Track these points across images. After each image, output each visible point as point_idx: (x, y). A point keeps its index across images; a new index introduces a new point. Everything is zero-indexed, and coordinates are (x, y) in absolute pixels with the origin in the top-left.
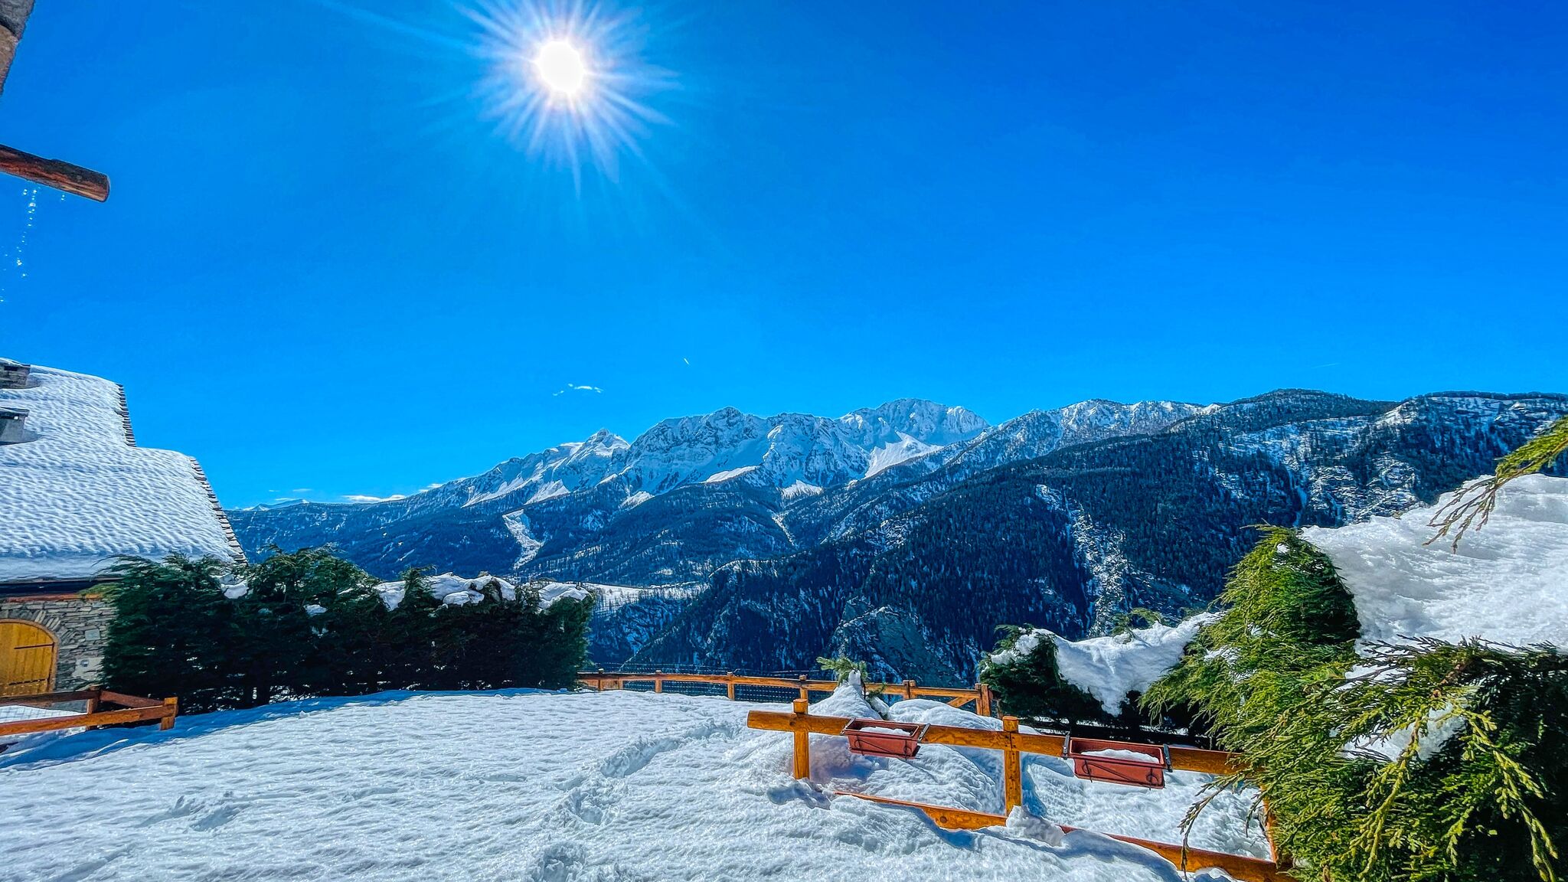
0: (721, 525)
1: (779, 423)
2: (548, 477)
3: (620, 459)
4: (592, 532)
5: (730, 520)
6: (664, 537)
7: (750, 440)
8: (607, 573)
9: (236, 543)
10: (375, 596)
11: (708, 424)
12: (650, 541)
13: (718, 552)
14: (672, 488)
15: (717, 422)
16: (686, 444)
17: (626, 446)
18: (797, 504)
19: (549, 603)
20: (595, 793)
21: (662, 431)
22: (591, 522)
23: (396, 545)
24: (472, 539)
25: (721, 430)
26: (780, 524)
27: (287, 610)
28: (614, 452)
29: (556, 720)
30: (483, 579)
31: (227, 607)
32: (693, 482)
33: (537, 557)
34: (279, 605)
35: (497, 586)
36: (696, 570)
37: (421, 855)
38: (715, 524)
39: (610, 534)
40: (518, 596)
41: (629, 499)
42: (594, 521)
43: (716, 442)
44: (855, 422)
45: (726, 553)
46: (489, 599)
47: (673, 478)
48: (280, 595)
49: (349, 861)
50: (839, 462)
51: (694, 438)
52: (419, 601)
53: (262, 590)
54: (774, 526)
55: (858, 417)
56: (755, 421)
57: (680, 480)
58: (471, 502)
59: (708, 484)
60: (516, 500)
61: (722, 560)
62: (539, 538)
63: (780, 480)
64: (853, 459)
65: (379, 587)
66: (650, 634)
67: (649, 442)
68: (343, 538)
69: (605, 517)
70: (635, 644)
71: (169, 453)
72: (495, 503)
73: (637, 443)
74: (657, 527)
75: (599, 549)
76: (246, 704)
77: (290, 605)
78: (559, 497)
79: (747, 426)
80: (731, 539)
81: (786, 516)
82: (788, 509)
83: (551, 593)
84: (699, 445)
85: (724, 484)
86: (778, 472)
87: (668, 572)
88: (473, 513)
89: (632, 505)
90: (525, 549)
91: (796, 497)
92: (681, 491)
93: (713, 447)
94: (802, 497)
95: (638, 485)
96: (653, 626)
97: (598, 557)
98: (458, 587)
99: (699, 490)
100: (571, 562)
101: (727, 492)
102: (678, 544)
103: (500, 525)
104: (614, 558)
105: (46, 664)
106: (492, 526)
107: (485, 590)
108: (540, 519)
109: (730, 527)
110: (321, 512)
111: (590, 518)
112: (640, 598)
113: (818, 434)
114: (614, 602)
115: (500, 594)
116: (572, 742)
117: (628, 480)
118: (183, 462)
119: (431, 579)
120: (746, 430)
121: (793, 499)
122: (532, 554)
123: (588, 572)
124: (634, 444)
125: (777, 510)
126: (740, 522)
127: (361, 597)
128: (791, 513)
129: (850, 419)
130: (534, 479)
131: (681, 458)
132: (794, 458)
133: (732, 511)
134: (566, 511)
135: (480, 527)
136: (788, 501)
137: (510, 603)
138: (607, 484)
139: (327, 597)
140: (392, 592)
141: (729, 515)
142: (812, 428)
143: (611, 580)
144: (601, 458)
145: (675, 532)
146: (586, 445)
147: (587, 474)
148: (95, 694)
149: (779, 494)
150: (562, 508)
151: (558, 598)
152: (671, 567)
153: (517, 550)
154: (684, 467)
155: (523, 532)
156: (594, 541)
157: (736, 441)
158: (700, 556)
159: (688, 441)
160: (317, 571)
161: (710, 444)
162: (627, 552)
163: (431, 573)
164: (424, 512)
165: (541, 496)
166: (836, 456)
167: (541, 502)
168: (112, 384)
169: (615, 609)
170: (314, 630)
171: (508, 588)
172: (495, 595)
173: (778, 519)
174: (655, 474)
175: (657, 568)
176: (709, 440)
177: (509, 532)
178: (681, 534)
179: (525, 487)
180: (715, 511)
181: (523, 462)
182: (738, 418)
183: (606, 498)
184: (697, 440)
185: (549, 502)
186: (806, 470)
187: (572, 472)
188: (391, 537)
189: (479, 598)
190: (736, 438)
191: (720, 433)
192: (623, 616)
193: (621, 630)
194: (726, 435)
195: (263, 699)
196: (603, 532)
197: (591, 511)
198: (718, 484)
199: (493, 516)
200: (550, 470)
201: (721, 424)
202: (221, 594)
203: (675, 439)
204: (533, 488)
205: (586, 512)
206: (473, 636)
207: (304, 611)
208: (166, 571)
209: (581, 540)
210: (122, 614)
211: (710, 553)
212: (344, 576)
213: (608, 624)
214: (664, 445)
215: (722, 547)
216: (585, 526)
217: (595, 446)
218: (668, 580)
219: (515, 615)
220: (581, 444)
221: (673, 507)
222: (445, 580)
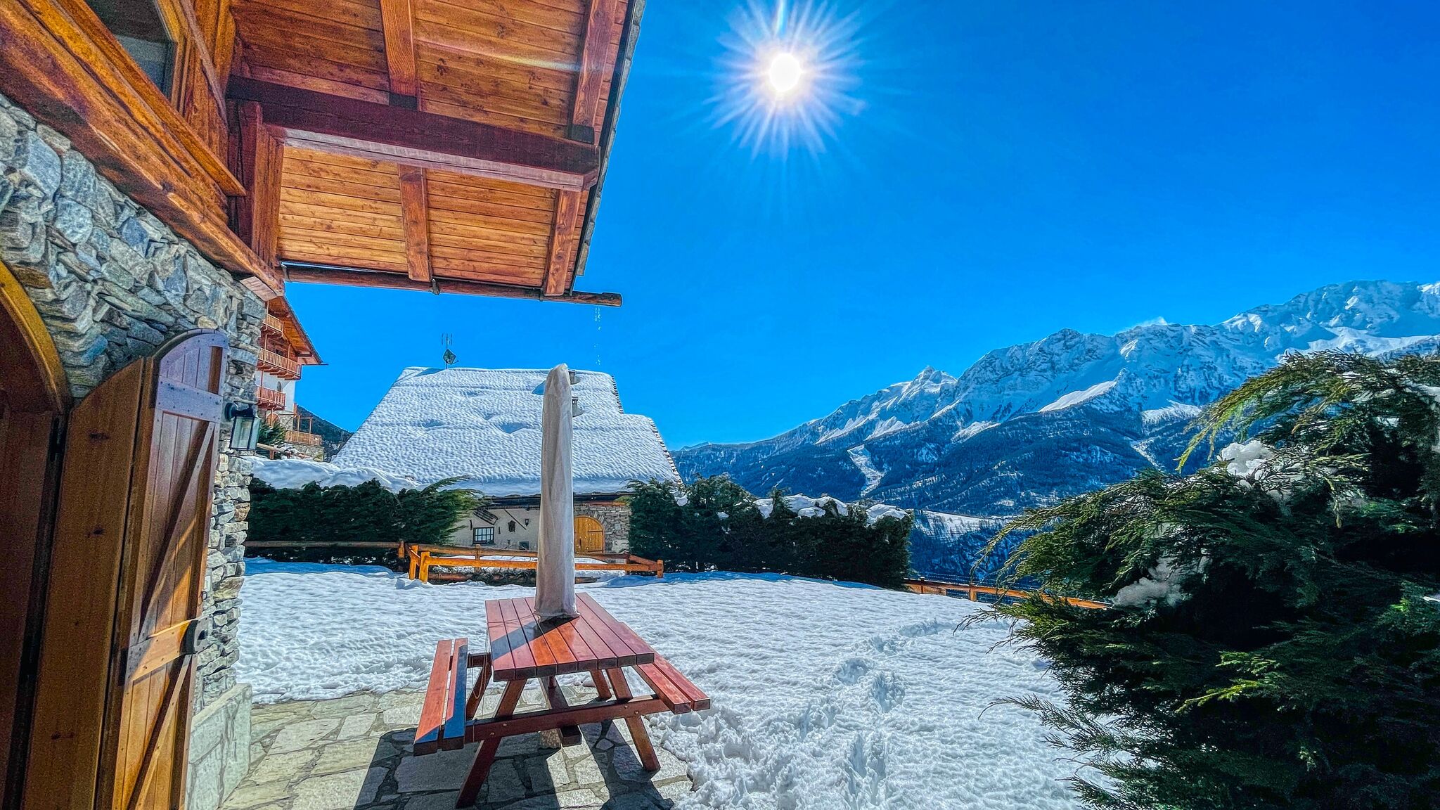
0: (1066, 455)
1: (1133, 338)
2: (884, 415)
3: (948, 395)
4: (927, 464)
5: (1077, 449)
6: (1002, 468)
7: (1093, 362)
8: (945, 501)
9: (676, 473)
10: (755, 508)
11: (1041, 350)
12: (987, 472)
13: (1065, 483)
14: (1005, 419)
15: (1051, 346)
16: (1018, 373)
17: (952, 382)
18: (1167, 429)
19: (874, 520)
20: (893, 643)
21: (989, 362)
22: (926, 455)
23: (770, 475)
24: (824, 470)
25: (1058, 355)
26: (1143, 454)
27: (708, 514)
28: (942, 387)
29: (877, 602)
30: (824, 499)
31: (679, 510)
32: (1029, 412)
33: (880, 486)
34: (704, 511)
35: (834, 505)
36: (1040, 502)
37: (784, 648)
38: (1058, 456)
39: (945, 466)
40: (851, 512)
41: (961, 433)
42: (928, 454)
43: (1053, 368)
44: (1250, 324)
45: (1074, 485)
46: (829, 514)
47: (1005, 410)
48: (703, 506)
49: (750, 642)
50: (1226, 377)
51: (1026, 366)
52: (782, 513)
53: (694, 500)
54: (1136, 455)
55: (1253, 318)
56: (1099, 340)
57: (1013, 411)
58: (822, 439)
59: (1047, 413)
60: (858, 436)
61: (1071, 492)
62: (880, 469)
63: (1139, 404)
64: (1250, 370)
65: (757, 502)
66: (994, 563)
67: (977, 375)
68: (735, 470)
69: (938, 450)
70: (979, 571)
71: (639, 416)
72: (840, 441)
73: (964, 378)
74: (995, 459)
75: (935, 479)
76: (693, 570)
77: (710, 512)
78: (894, 432)
79: (1090, 346)
80: (1079, 470)
81: (1152, 444)
82: (1152, 435)
83: (876, 513)
84: (1033, 373)
85: (1065, 413)
86: (1135, 393)
87: (1009, 503)
88: (824, 449)
89: (965, 437)
90: (869, 479)
91: (1162, 422)
92: (1016, 422)
93: (1049, 373)
94: (1172, 421)
95: (969, 418)
96: (998, 555)
97: (935, 488)
98: (806, 505)
99: (1037, 420)
100: (910, 491)
101: (1070, 420)
102: (1018, 476)
103: (846, 458)
104: (951, 488)
105: (600, 541)
106: (839, 460)
107: (826, 508)
108: (878, 452)
109: (1077, 457)
110: (720, 451)
111: (924, 451)
112: (981, 527)
113: (1190, 345)
114: (955, 530)
115: (837, 511)
116: (885, 615)
117: (958, 413)
118: (645, 421)
119: (788, 498)
120: (1089, 351)
121: (1159, 424)
122: (875, 483)
123: (927, 500)
124: (961, 378)
125: (1139, 437)
126: (1089, 452)
127: (747, 509)
128: (1157, 441)
129: (1239, 323)
130: (871, 417)
131: (1013, 388)
132: (1156, 377)
133: (1079, 440)
134: (902, 445)
135: (831, 460)
136: (1152, 427)
137: (845, 518)
138: (939, 419)
139: (728, 507)
140: (765, 506)
141: (1075, 445)
142: (1179, 338)
143: (951, 509)
144: (930, 395)
145: (1013, 464)
146: (913, 384)
147: (918, 410)
148: (627, 556)
149: (1139, 419)
150: (897, 442)
151: (881, 516)
152: (1011, 498)
153: (862, 481)
154: (1016, 394)
155: (866, 464)
156: (930, 471)
157: (1077, 365)
158: (1045, 488)
159: (1020, 370)
160: (722, 491)
161: (1045, 371)
162: (964, 483)
163: (788, 494)
164: (788, 449)
165: (878, 432)
166: (1220, 370)
167: (879, 437)
168: (608, 376)
169: (957, 536)
170: (723, 529)
171: (842, 508)
172: (833, 511)
173: (1141, 448)
174: (985, 406)
175: (997, 498)
176: (1044, 366)
177: (853, 464)
178: (1020, 465)
179: (864, 425)
180: (1057, 440)
181: (859, 404)
182: (1077, 339)
183: (938, 432)
184: (1029, 367)
185: (885, 438)
186: (1176, 390)
187: (904, 410)
188: (767, 469)
189: (822, 513)
190: (1076, 361)
191: (1056, 358)
192: (965, 544)
193: (964, 557)
194: (1063, 360)
195: (702, 569)
196: (938, 464)
197: (924, 444)
198: (1058, 412)
199: (840, 450)
200: (883, 409)
201: (1057, 348)
202: (675, 502)
203: (1005, 370)
204: (871, 425)
205: (919, 446)
206: (820, 541)
207: (717, 516)
208: (649, 488)
209: (917, 471)
210: (634, 513)
211: (1055, 484)
212: (736, 493)
213: (951, 551)
214: (993, 377)
215: (1068, 479)
216: (920, 459)
217: (922, 383)
218: (1008, 511)
219: (849, 527)
220: (909, 383)
221: (1008, 438)
222: (797, 499)
